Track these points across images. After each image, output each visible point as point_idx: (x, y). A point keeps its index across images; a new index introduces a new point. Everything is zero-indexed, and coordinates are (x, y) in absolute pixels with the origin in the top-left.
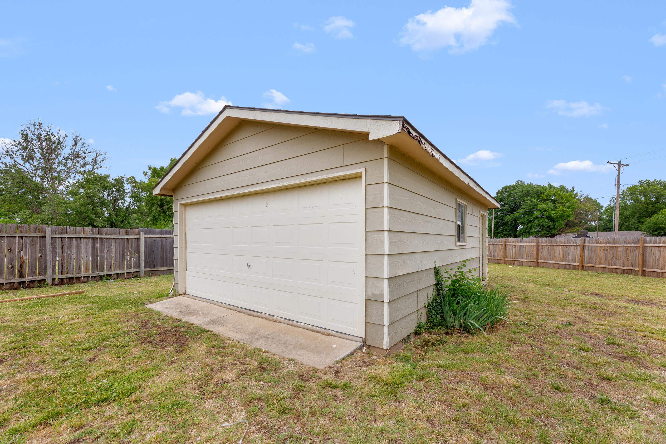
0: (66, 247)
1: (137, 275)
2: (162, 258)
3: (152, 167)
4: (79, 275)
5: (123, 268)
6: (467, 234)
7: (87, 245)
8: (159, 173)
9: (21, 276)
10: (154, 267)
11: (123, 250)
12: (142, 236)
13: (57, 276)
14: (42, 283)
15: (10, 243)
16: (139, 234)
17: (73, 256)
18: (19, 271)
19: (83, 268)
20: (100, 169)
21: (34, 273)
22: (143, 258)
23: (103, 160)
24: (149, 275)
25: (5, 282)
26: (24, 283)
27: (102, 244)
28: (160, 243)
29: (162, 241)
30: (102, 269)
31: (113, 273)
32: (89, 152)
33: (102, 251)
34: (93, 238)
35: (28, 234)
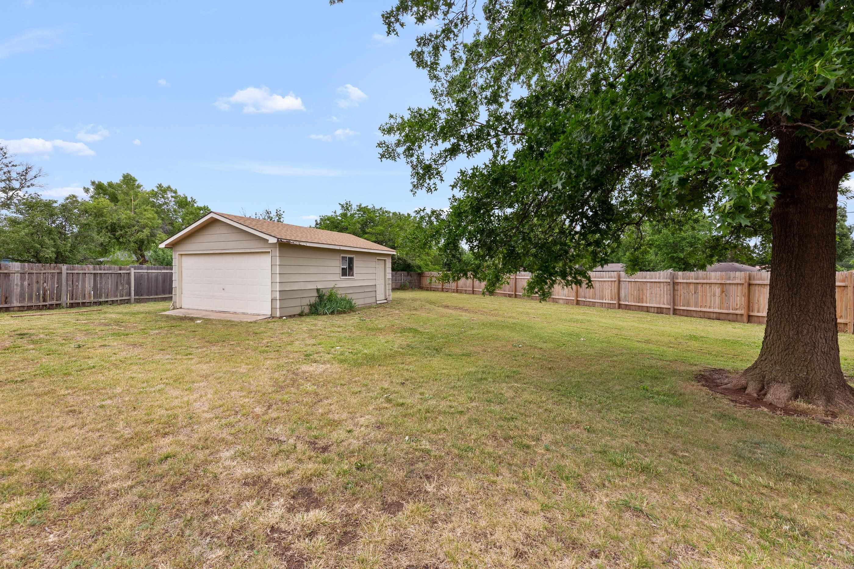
0: (75, 280)
1: (128, 302)
2: (148, 288)
3: (97, 182)
4: (84, 301)
5: (117, 296)
6: (355, 272)
7: (90, 278)
8: (106, 190)
9: (44, 301)
10: (142, 295)
11: (117, 282)
12: (133, 271)
13: (69, 301)
14: (58, 306)
15: (37, 278)
16: (130, 269)
17: (80, 286)
18: (43, 297)
19: (87, 296)
20: (31, 188)
21: (53, 299)
22: (133, 289)
23: (35, 177)
24: (138, 302)
25: (34, 304)
26: (46, 305)
27: (101, 277)
28: (146, 277)
29: (148, 275)
30: (101, 296)
31: (109, 299)
32: (13, 166)
33: (101, 283)
34: (95, 274)
35: (49, 271)
